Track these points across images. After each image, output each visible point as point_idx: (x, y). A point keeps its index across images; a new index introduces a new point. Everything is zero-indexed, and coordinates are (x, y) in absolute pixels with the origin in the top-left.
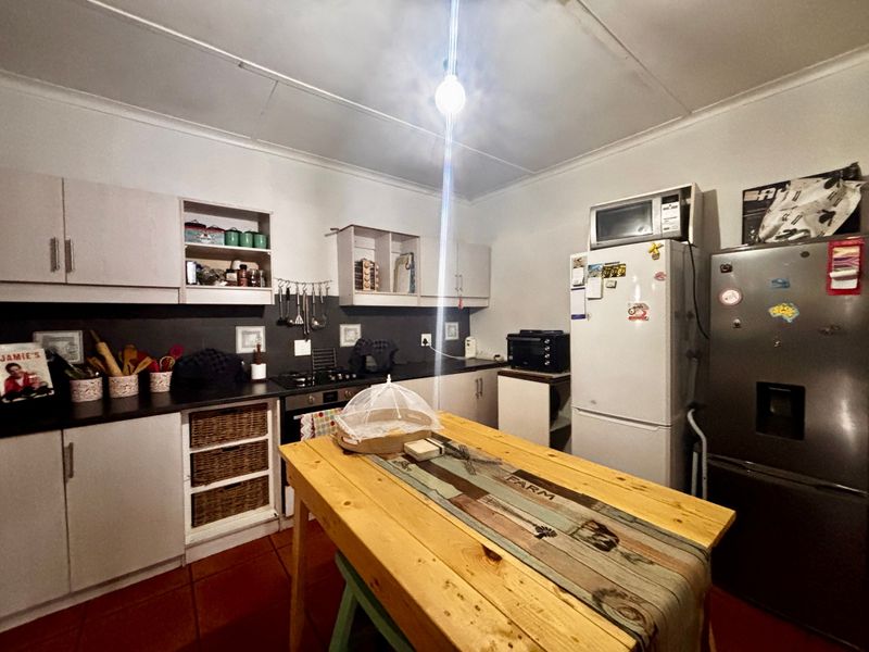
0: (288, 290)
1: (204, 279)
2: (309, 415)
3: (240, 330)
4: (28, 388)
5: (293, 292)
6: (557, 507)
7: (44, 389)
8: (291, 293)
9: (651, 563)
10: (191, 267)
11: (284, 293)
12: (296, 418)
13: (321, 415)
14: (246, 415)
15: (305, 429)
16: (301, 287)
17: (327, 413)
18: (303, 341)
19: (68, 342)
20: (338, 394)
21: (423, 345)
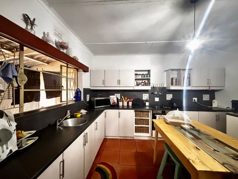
0: (154, 86)
1: (138, 85)
2: (158, 115)
3: (143, 95)
5: (155, 86)
6: (225, 149)
10: (136, 82)
11: (153, 87)
12: (155, 115)
13: (161, 116)
14: (145, 113)
15: (157, 118)
16: (157, 85)
17: (163, 116)
18: (157, 98)
19: (118, 96)
20: (165, 111)
21: (193, 101)
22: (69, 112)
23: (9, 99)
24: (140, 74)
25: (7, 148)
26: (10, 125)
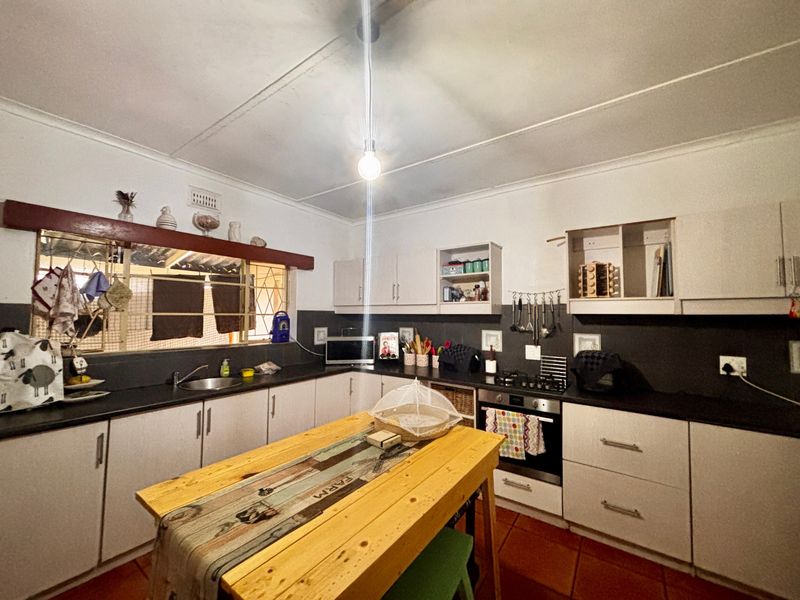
0: (520, 301)
2: (493, 410)
3: (484, 333)
4: (389, 354)
5: (524, 302)
6: (307, 495)
7: (394, 356)
8: (523, 303)
9: (217, 536)
10: (447, 291)
11: (517, 303)
12: (483, 408)
13: (503, 414)
14: (460, 395)
15: (489, 421)
16: (532, 297)
17: (509, 414)
18: (533, 347)
19: (408, 333)
20: (522, 399)
21: (722, 372)
22: (225, 363)
23: (146, 329)
24: (460, 263)
25: (46, 393)
26: (54, 362)
